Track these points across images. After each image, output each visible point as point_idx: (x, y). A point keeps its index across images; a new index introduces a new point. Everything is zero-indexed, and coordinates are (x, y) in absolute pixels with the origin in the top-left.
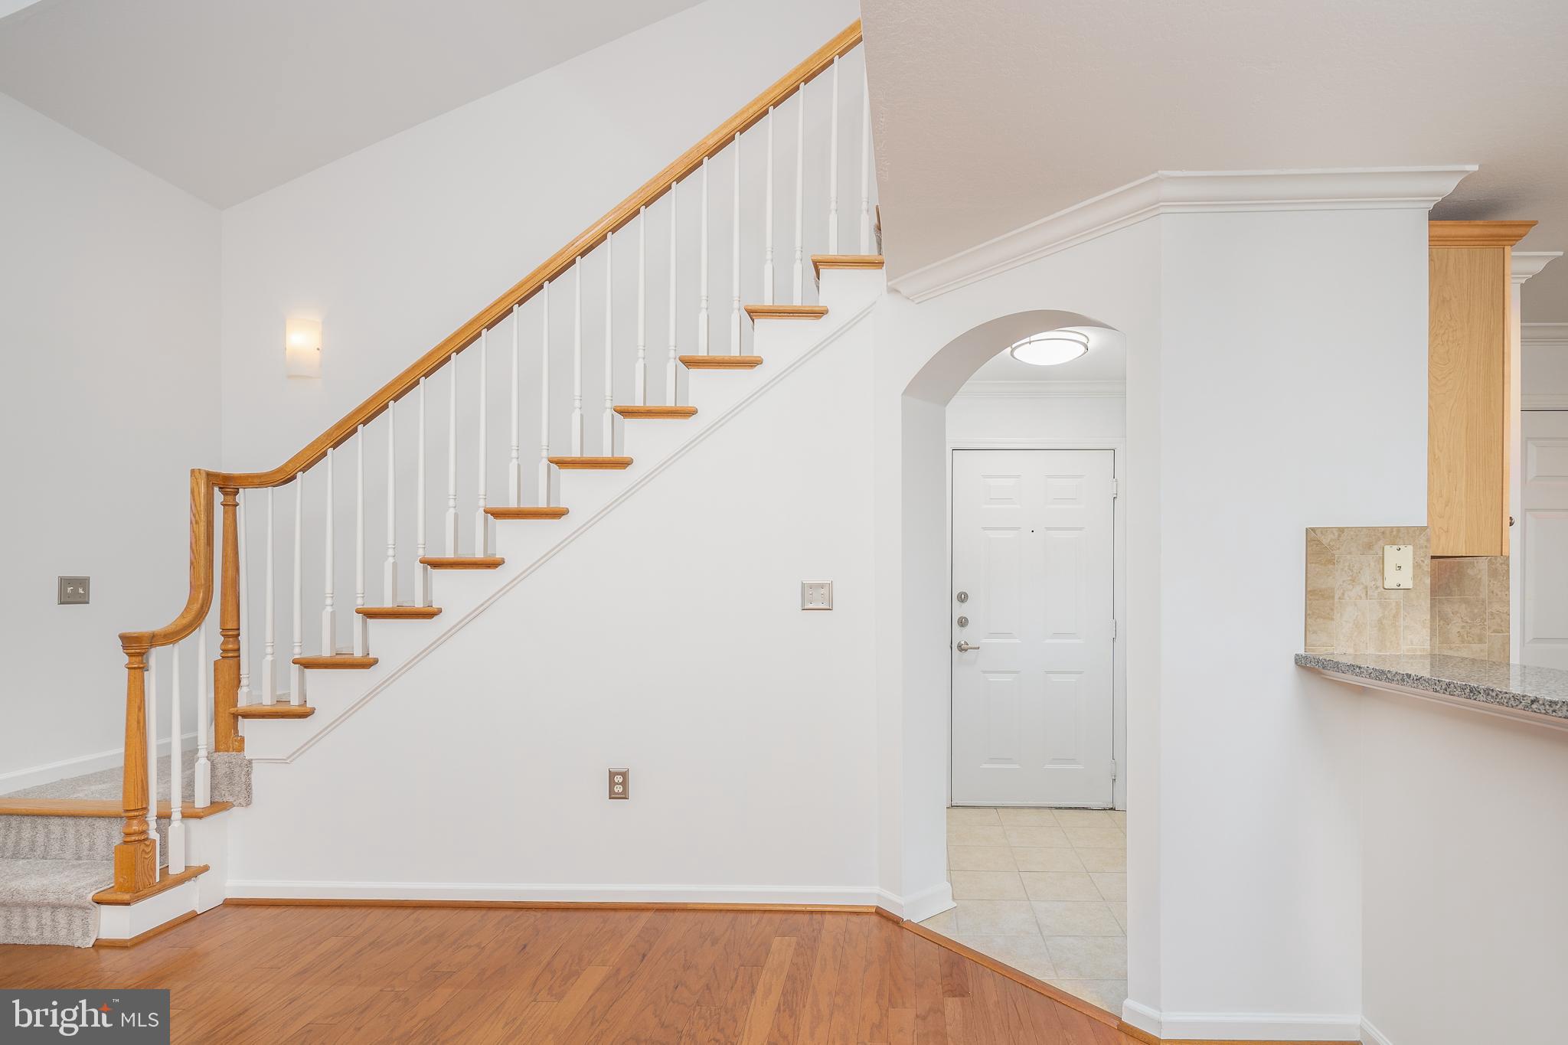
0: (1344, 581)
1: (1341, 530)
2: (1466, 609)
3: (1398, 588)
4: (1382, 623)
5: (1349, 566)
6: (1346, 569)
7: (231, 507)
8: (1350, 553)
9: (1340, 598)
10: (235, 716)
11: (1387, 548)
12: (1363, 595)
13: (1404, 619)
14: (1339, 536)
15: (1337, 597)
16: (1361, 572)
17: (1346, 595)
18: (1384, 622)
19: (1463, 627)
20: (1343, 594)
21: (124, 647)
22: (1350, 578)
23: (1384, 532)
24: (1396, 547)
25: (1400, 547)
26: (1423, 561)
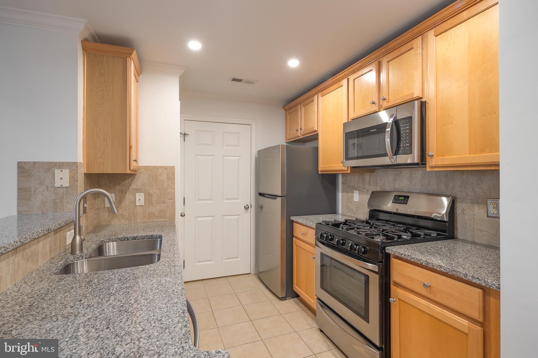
0: (36, 184)
1: (35, 163)
2: (158, 191)
3: (62, 187)
4: (55, 201)
5: (39, 178)
6: (37, 179)
8: (39, 172)
9: (34, 191)
11: (56, 170)
12: (46, 190)
13: (66, 199)
14: (34, 165)
15: (32, 191)
16: (45, 180)
17: (37, 190)
18: (57, 200)
19: (157, 198)
20: (36, 190)
22: (39, 183)
23: (56, 164)
24: (60, 170)
25: (63, 170)
26: (75, 176)
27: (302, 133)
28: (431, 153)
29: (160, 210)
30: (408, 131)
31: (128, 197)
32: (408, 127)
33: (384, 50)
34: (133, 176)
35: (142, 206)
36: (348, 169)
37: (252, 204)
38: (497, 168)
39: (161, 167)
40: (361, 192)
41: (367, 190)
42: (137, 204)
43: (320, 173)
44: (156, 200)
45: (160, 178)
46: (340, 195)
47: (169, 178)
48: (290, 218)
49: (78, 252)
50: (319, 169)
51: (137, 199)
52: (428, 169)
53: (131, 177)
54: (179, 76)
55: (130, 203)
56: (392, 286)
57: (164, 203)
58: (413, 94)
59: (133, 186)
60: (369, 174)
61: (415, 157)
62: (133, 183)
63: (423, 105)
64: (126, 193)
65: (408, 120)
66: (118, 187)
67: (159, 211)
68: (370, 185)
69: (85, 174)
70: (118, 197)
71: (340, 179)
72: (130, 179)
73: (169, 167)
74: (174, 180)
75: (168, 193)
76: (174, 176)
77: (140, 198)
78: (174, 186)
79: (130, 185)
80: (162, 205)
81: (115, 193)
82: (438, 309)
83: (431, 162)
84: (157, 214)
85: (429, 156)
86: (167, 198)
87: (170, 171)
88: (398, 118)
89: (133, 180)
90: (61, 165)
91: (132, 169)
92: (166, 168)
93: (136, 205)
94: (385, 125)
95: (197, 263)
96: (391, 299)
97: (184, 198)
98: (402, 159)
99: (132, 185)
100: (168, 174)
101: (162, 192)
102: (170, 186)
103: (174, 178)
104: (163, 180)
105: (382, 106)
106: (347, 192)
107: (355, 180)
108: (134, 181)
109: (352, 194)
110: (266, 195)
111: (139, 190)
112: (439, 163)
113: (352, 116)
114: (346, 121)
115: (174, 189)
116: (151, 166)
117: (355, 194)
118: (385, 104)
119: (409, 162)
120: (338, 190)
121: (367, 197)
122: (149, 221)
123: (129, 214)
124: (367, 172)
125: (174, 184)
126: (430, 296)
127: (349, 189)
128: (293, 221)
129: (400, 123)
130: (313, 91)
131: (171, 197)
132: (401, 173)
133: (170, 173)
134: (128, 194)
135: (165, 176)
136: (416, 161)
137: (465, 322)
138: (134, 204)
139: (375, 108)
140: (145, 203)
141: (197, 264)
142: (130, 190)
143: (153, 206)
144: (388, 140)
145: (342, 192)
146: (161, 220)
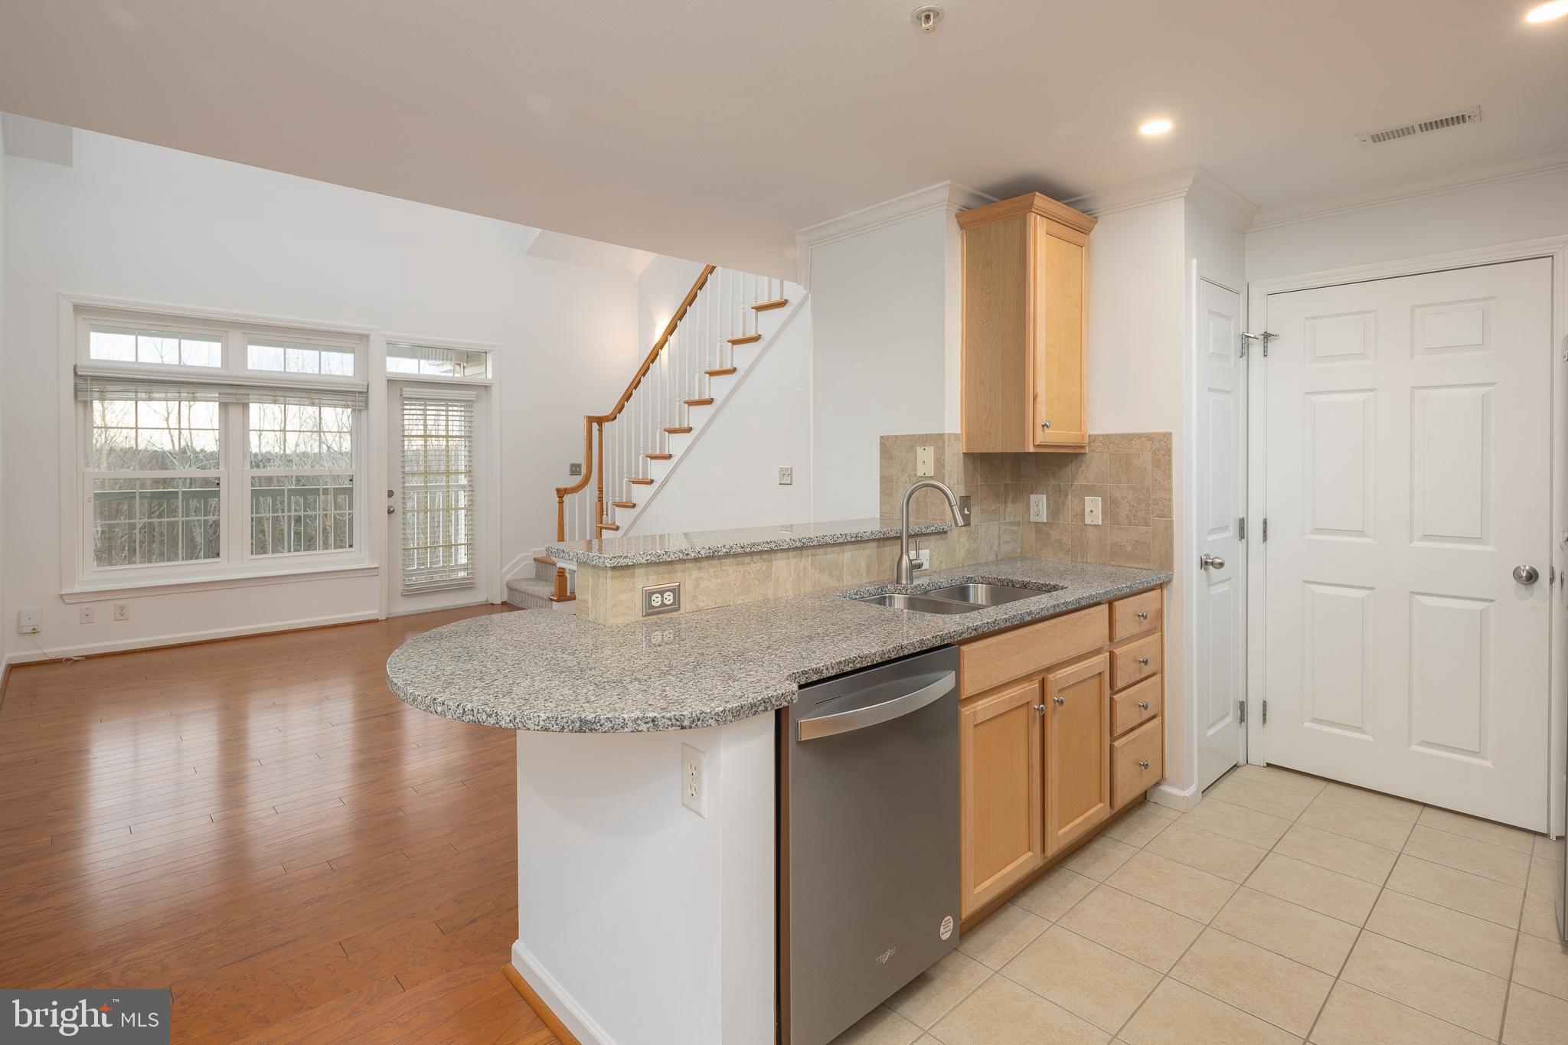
0: (897, 470)
1: (896, 437)
2: (1132, 494)
3: (925, 476)
6: (899, 462)
7: (600, 431)
8: (901, 453)
9: (896, 481)
10: (601, 528)
11: (918, 448)
12: (908, 481)
14: (895, 440)
15: (894, 481)
16: (907, 464)
17: (900, 480)
18: (920, 499)
19: (1130, 511)
21: (558, 494)
22: (899, 468)
23: (919, 438)
24: (923, 448)
25: (926, 448)
26: (943, 457)
29: (1135, 541)
31: (1071, 502)
34: (1080, 459)
35: (1098, 526)
39: (1139, 436)
42: (1088, 521)
44: (1126, 515)
45: (1135, 462)
47: (1157, 464)
49: (904, 582)
51: (1087, 510)
53: (1076, 460)
54: (1186, 198)
55: (1074, 517)
57: (1146, 523)
59: (1081, 481)
62: (1079, 474)
64: (1067, 495)
66: (1053, 482)
67: (1133, 542)
69: (964, 454)
70: (1052, 502)
72: (1074, 464)
73: (1158, 434)
74: (1170, 468)
75: (1156, 500)
76: (1170, 456)
77: (1094, 509)
78: (1170, 483)
79: (1074, 478)
80: (1142, 529)
81: (1047, 493)
84: (1129, 549)
86: (1153, 512)
87: (1160, 447)
89: (1081, 466)
90: (924, 440)
91: (1037, 443)
92: (1150, 437)
93: (1086, 522)
95: (1310, 721)
97: (1265, 522)
99: (1078, 477)
100: (1154, 453)
101: (1141, 497)
102: (1160, 483)
103: (1170, 461)
104: (1144, 466)
108: (1081, 469)
111: (1091, 491)
115: (1170, 491)
116: (1117, 434)
122: (1112, 563)
123: (1072, 541)
125: (1170, 478)
131: (1163, 511)
133: (1159, 450)
134: (1069, 497)
135: (1147, 457)
138: (1081, 521)
140: (1103, 520)
141: (1307, 724)
142: (1073, 488)
143: (1120, 529)
146: (1138, 566)
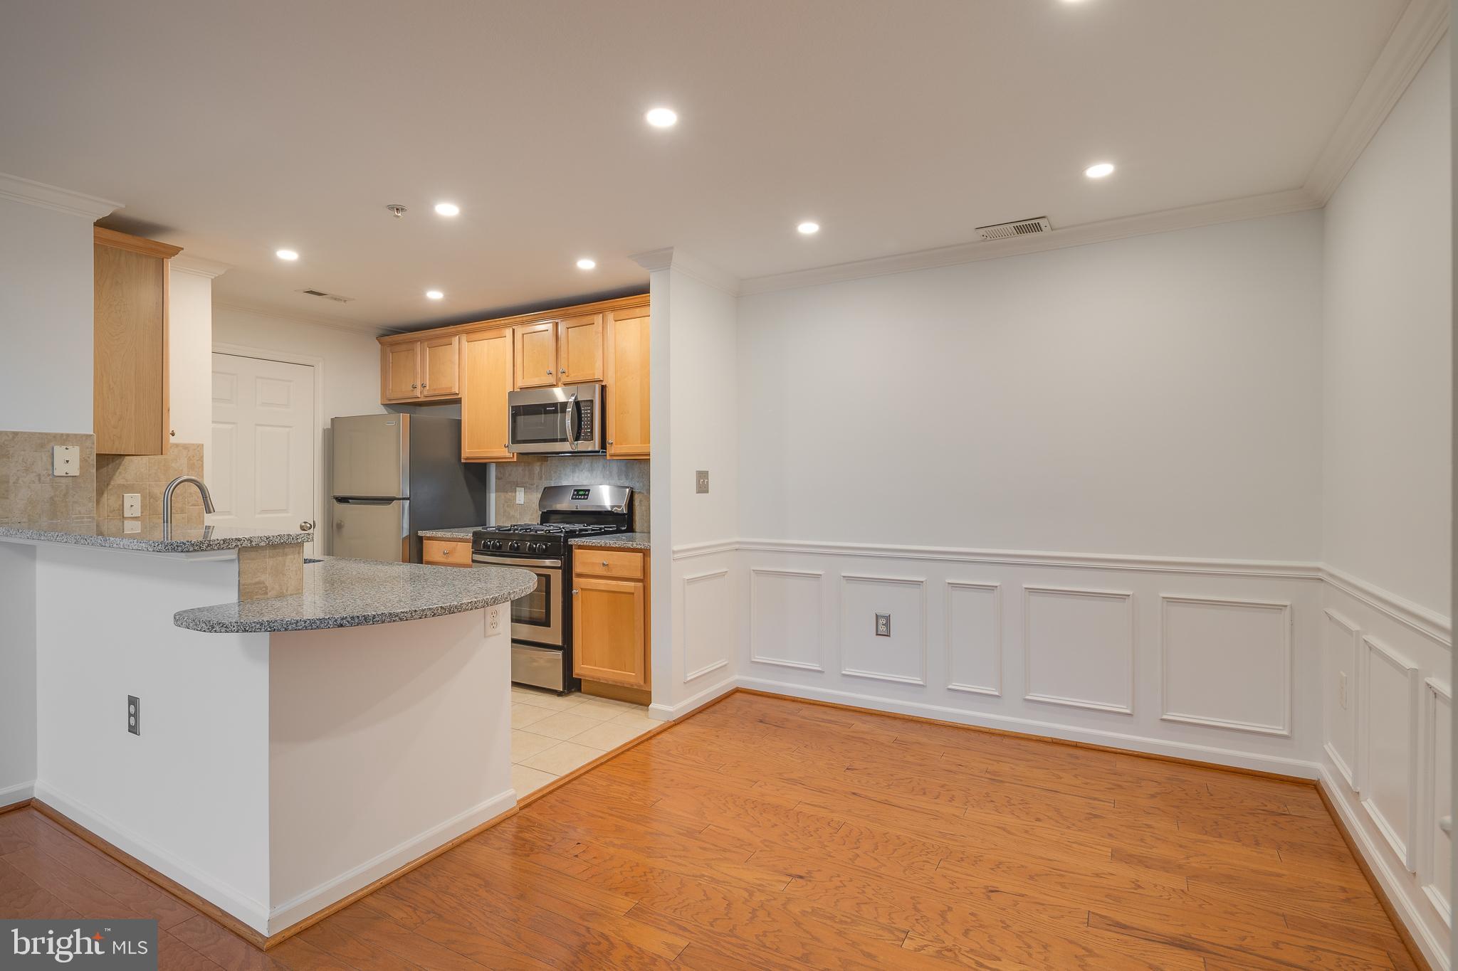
0: (18, 471)
3: (66, 476)
4: (53, 500)
5: (23, 460)
6: (20, 461)
8: (24, 450)
9: (13, 483)
11: (56, 447)
12: (37, 481)
13: (73, 498)
14: (14, 438)
15: (11, 482)
16: (34, 463)
17: (20, 481)
18: (56, 499)
20: (17, 480)
22: (23, 468)
23: (55, 437)
24: (63, 447)
25: (70, 447)
26: (89, 457)
27: (426, 393)
28: (610, 441)
30: (589, 415)
31: (107, 500)
32: (589, 411)
33: (563, 312)
34: (117, 462)
35: (137, 518)
36: (513, 456)
37: (316, 522)
38: (648, 457)
40: (528, 489)
41: (537, 486)
42: (127, 514)
43: (462, 461)
45: (174, 465)
46: (492, 497)
47: (191, 467)
48: (417, 533)
50: (463, 455)
51: (127, 505)
52: (608, 457)
53: (113, 461)
54: (212, 279)
55: (111, 512)
56: (574, 579)
57: (182, 512)
58: (594, 374)
59: (118, 480)
60: (539, 464)
61: (595, 445)
62: (117, 474)
63: (603, 388)
64: (103, 494)
65: (589, 403)
68: (541, 478)
71: (493, 473)
72: (110, 466)
73: (193, 444)
74: (202, 469)
75: (191, 494)
76: (202, 461)
77: (133, 504)
79: (111, 479)
80: (179, 516)
82: (614, 582)
83: (611, 450)
85: (609, 444)
86: (188, 503)
87: (194, 453)
88: (580, 399)
89: (118, 468)
90: (64, 439)
92: (186, 447)
93: (125, 515)
94: (564, 405)
96: (574, 591)
98: (583, 445)
99: (115, 477)
100: (189, 459)
103: (202, 466)
104: (181, 469)
105: (560, 378)
106: (505, 491)
107: (517, 473)
108: (119, 470)
109: (513, 494)
110: (350, 501)
111: (130, 488)
112: (618, 452)
113: (520, 383)
114: (512, 390)
117: (517, 493)
118: (565, 379)
119: (590, 449)
120: (489, 489)
121: (537, 496)
124: (538, 460)
126: (609, 574)
127: (508, 486)
128: (421, 539)
129: (582, 405)
130: (451, 329)
131: (197, 501)
132: (581, 463)
133: (194, 457)
134: (105, 495)
135: (184, 461)
136: (597, 449)
137: (632, 584)
138: (120, 515)
139: (551, 380)
140: (142, 513)
142: (110, 487)
144: (568, 422)
145: (496, 492)
